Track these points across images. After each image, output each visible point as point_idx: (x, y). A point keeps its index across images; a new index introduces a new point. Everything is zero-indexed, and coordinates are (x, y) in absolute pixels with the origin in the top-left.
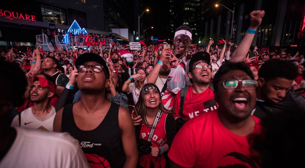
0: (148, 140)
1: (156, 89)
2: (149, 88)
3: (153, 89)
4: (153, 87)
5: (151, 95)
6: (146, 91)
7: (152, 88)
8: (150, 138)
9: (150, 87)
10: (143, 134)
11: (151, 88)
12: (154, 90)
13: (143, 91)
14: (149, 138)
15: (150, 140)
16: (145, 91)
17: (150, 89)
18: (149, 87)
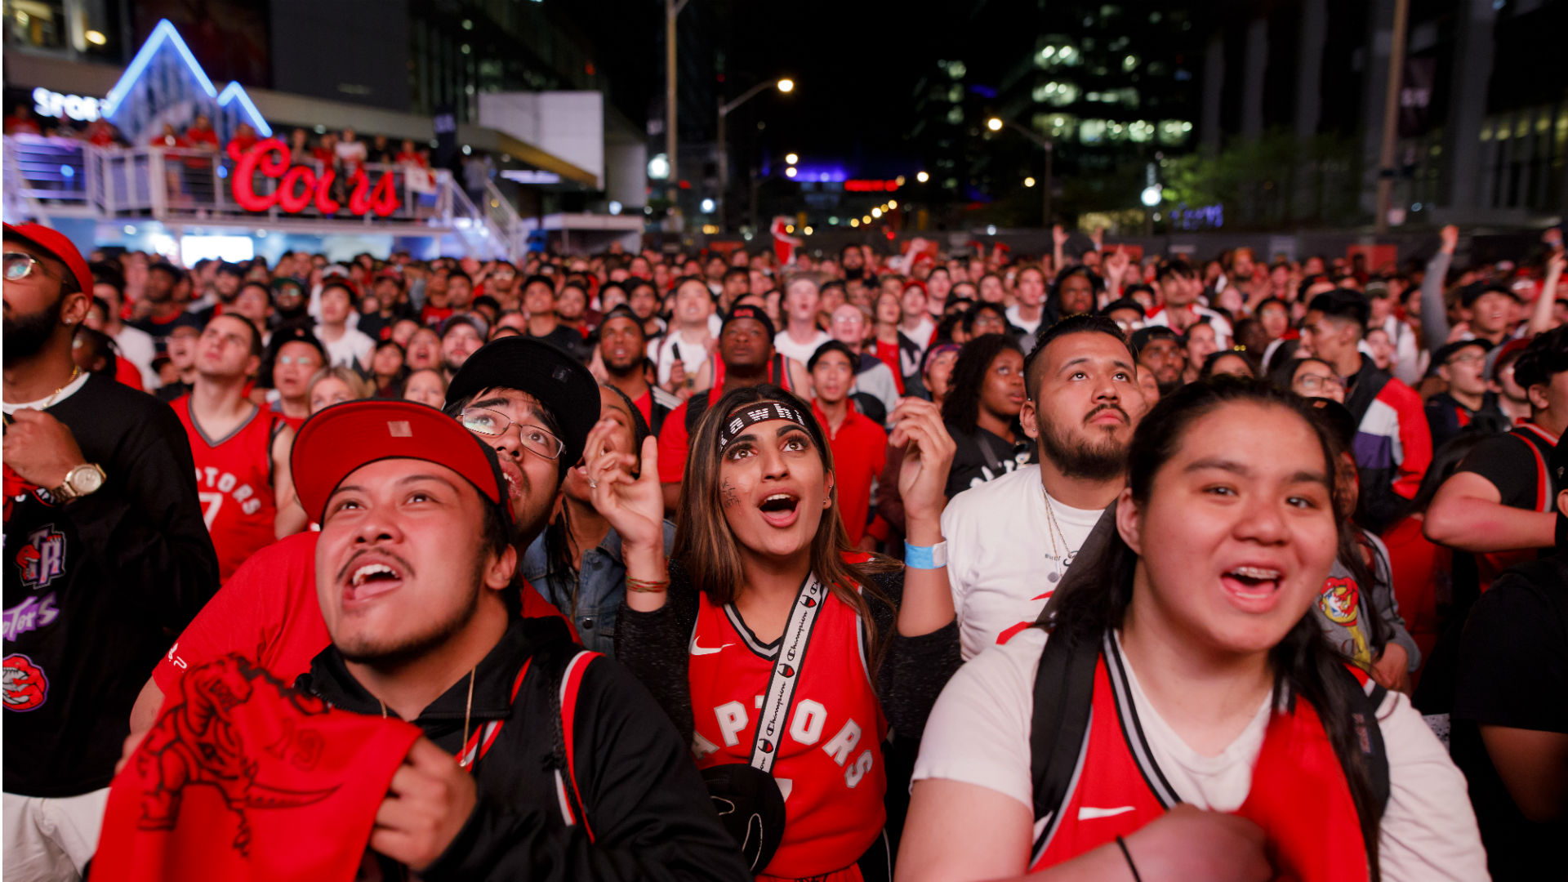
0: (756, 763)
1: (795, 419)
2: (755, 415)
3: (780, 424)
4: (779, 410)
5: (766, 464)
6: (733, 431)
7: (774, 416)
8: (767, 747)
9: (761, 407)
10: (723, 712)
11: (765, 413)
12: (782, 432)
13: (713, 436)
14: (760, 744)
15: (770, 757)
16: (729, 436)
17: (762, 420)
18: (754, 409)
